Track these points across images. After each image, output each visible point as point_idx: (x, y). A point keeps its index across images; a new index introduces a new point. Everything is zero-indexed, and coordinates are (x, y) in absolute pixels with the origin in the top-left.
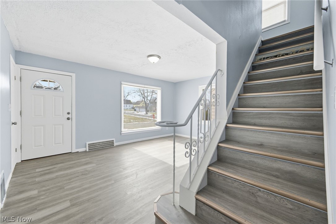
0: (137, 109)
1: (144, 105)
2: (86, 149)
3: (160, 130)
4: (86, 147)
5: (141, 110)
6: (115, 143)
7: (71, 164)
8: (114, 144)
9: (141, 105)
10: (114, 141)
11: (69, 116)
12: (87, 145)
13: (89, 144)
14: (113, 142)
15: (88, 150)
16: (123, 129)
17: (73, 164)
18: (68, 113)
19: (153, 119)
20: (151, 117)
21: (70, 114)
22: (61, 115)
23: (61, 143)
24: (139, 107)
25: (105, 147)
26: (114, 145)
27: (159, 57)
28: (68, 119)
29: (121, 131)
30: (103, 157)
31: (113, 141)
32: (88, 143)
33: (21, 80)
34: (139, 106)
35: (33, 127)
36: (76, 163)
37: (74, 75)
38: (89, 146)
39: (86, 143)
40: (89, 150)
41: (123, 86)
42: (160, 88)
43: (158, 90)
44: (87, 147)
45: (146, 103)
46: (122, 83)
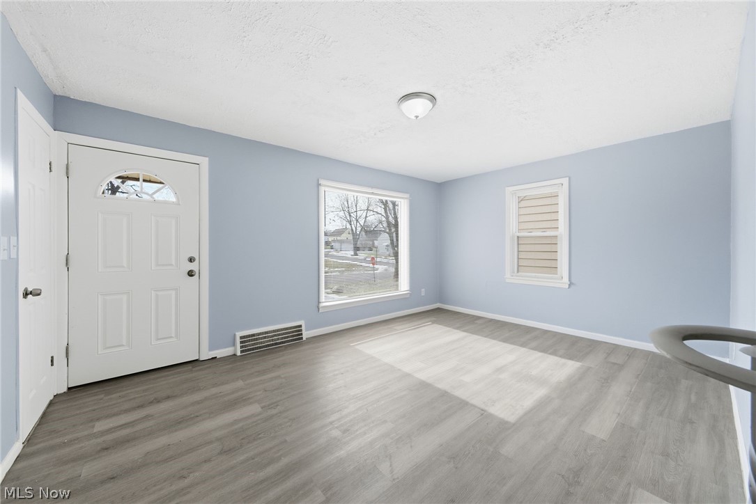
0: (336, 245)
1: (351, 237)
2: (235, 350)
3: (408, 296)
4: (234, 344)
5: (344, 246)
6: (304, 332)
7: (193, 404)
8: (302, 334)
9: (344, 237)
10: (303, 328)
11: (193, 266)
12: (238, 341)
13: (241, 338)
14: (301, 330)
15: (239, 354)
16: (323, 298)
17: (198, 403)
18: (191, 260)
19: (371, 265)
20: (365, 260)
21: (194, 261)
22: (173, 263)
23: (172, 337)
24: (341, 242)
25: (280, 343)
26: (302, 338)
27: (433, 98)
28: (191, 274)
29: (319, 302)
30: (279, 377)
31: (300, 326)
32: (239, 334)
33: (67, 173)
34: (339, 238)
35: (99, 296)
36: (206, 399)
37: (204, 161)
38: (241, 342)
39: (235, 335)
40: (242, 352)
41: (322, 189)
42: (407, 196)
43: (402, 200)
44: (238, 345)
45: (353, 234)
46: (321, 182)
